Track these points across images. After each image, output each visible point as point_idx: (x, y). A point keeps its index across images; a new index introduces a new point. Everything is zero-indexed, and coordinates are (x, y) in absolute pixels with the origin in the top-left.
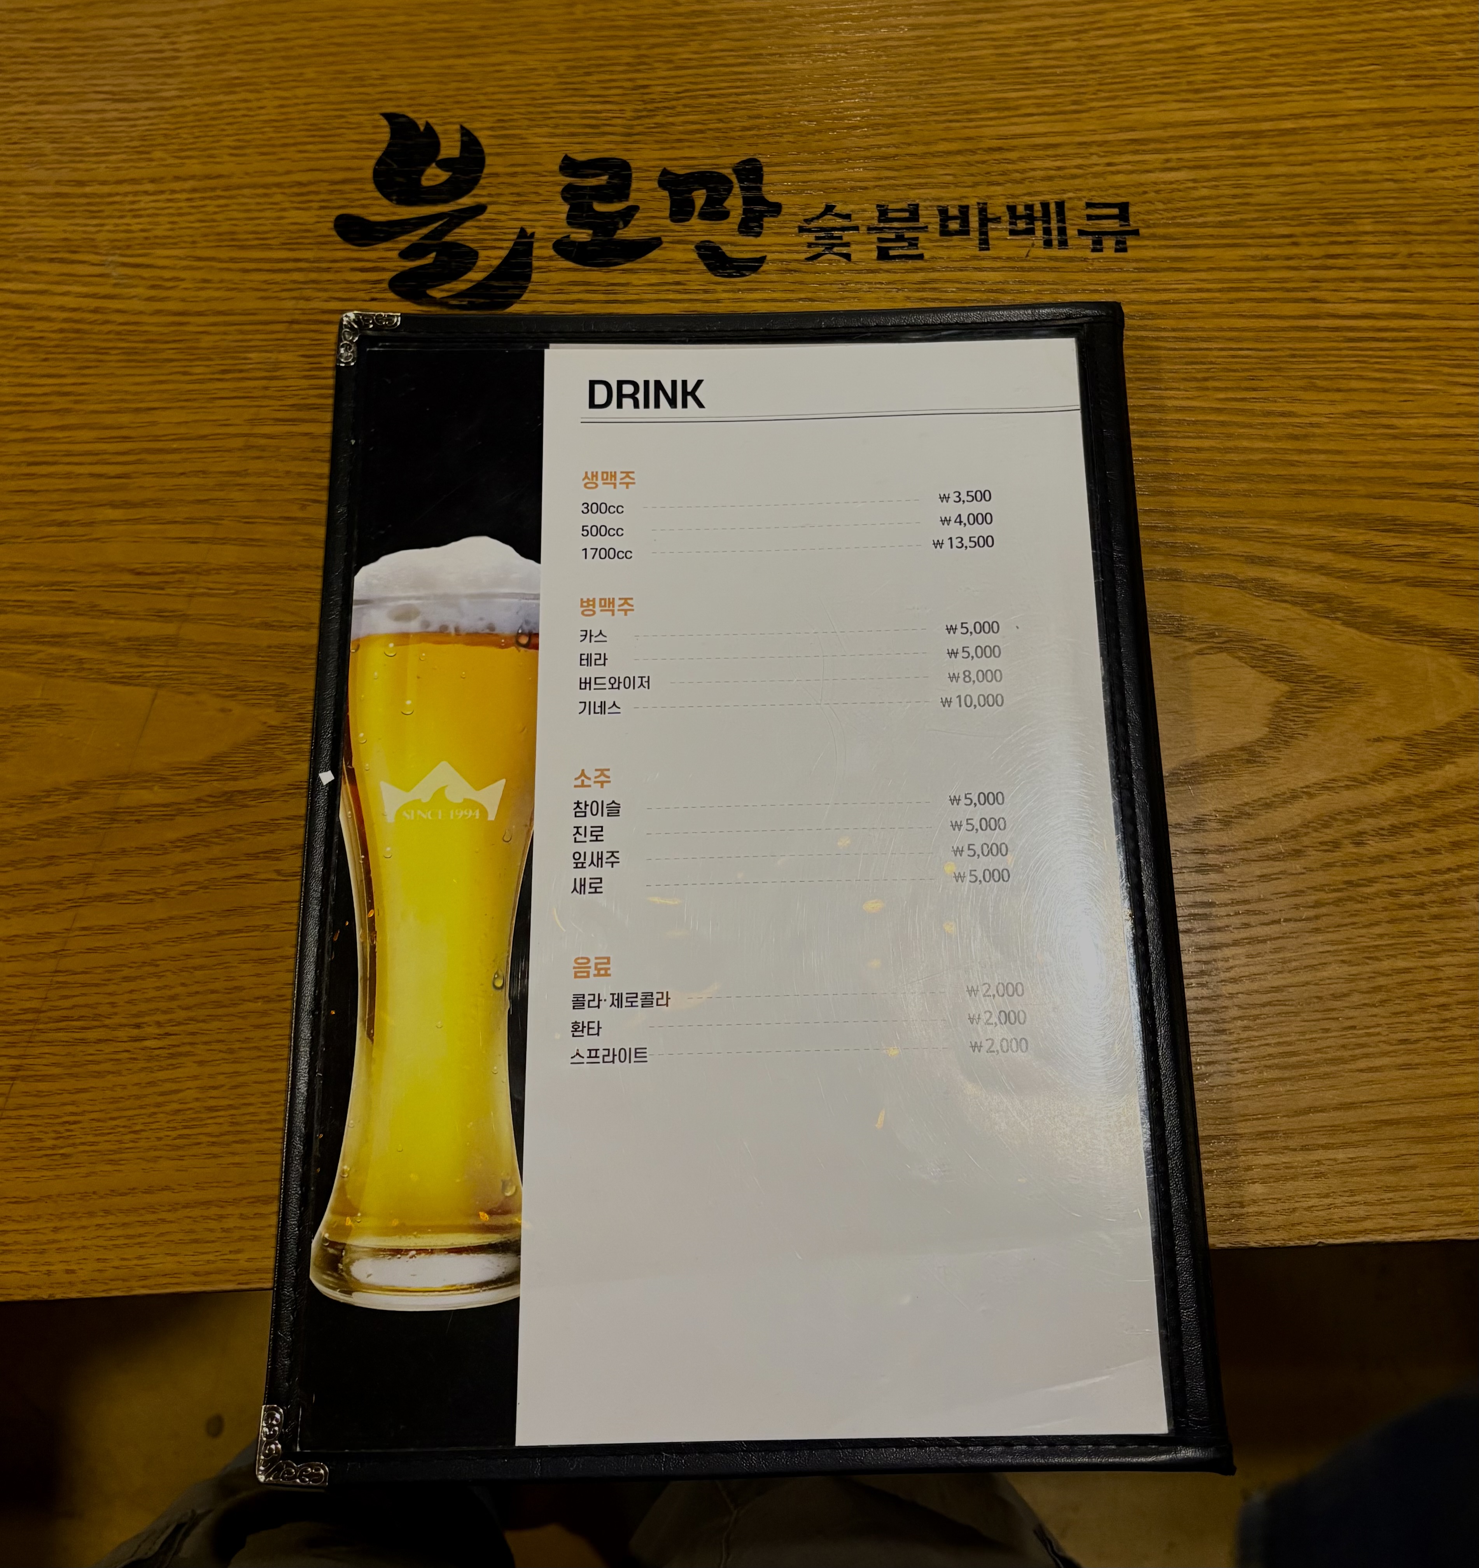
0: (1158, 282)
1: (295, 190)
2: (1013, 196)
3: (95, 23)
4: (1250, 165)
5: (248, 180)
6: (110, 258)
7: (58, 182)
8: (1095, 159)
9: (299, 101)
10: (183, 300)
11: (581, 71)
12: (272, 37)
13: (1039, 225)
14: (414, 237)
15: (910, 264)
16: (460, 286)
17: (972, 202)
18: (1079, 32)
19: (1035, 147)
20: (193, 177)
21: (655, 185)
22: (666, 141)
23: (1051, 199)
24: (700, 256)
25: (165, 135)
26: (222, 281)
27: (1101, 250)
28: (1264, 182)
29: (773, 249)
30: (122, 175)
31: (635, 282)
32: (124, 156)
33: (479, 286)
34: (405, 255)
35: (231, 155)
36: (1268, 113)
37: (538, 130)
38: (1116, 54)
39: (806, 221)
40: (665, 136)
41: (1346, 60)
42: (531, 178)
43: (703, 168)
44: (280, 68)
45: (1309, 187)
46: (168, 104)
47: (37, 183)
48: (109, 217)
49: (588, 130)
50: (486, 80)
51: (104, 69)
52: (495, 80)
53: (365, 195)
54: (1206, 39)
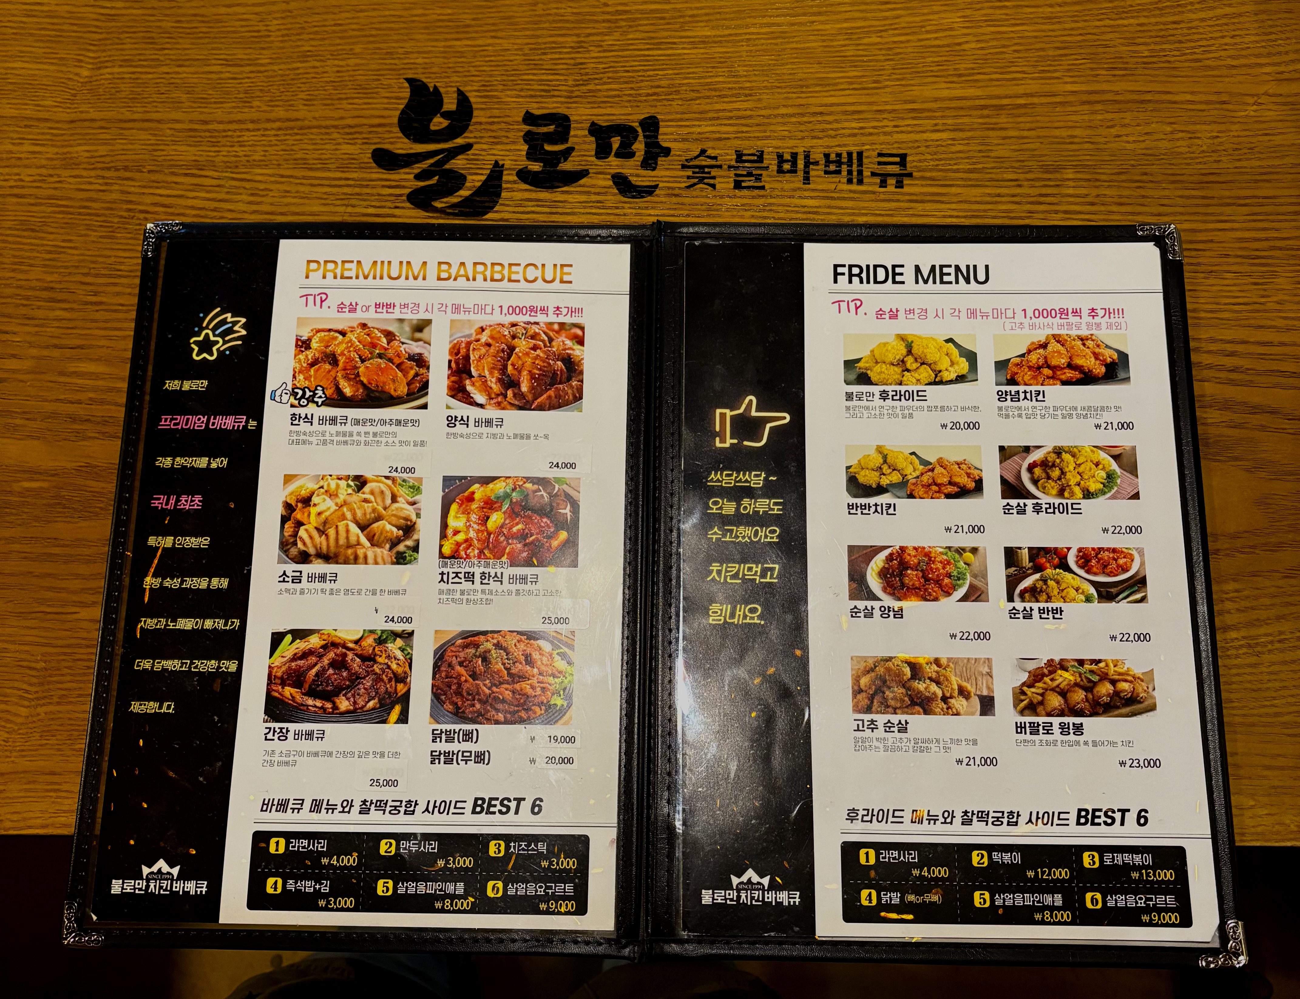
0: (924, 210)
1: (347, 130)
2: (828, 147)
3: (215, 11)
4: (993, 129)
5: (315, 123)
6: (224, 174)
7: (191, 121)
8: (886, 123)
9: (349, 68)
10: (272, 204)
11: (539, 52)
12: (333, 23)
13: (844, 168)
14: (425, 165)
15: (756, 192)
16: (454, 200)
17: (800, 150)
18: (881, 31)
19: (845, 113)
20: (279, 120)
21: (586, 132)
22: (594, 102)
23: (854, 149)
24: (614, 183)
25: (261, 90)
26: (297, 192)
27: (886, 187)
28: (1001, 142)
29: (664, 179)
30: (233, 117)
31: (571, 200)
32: (234, 104)
33: (467, 199)
34: (418, 177)
35: (305, 105)
36: (1008, 92)
37: (509, 93)
38: (905, 47)
39: (687, 160)
40: (594, 99)
41: (1066, 55)
42: (503, 126)
43: (619, 122)
44: (339, 45)
45: (1032, 146)
46: (262, 69)
47: (177, 121)
48: (224, 146)
49: (543, 93)
50: (475, 57)
51: (221, 43)
52: (481, 56)
53: (392, 135)
54: (969, 38)
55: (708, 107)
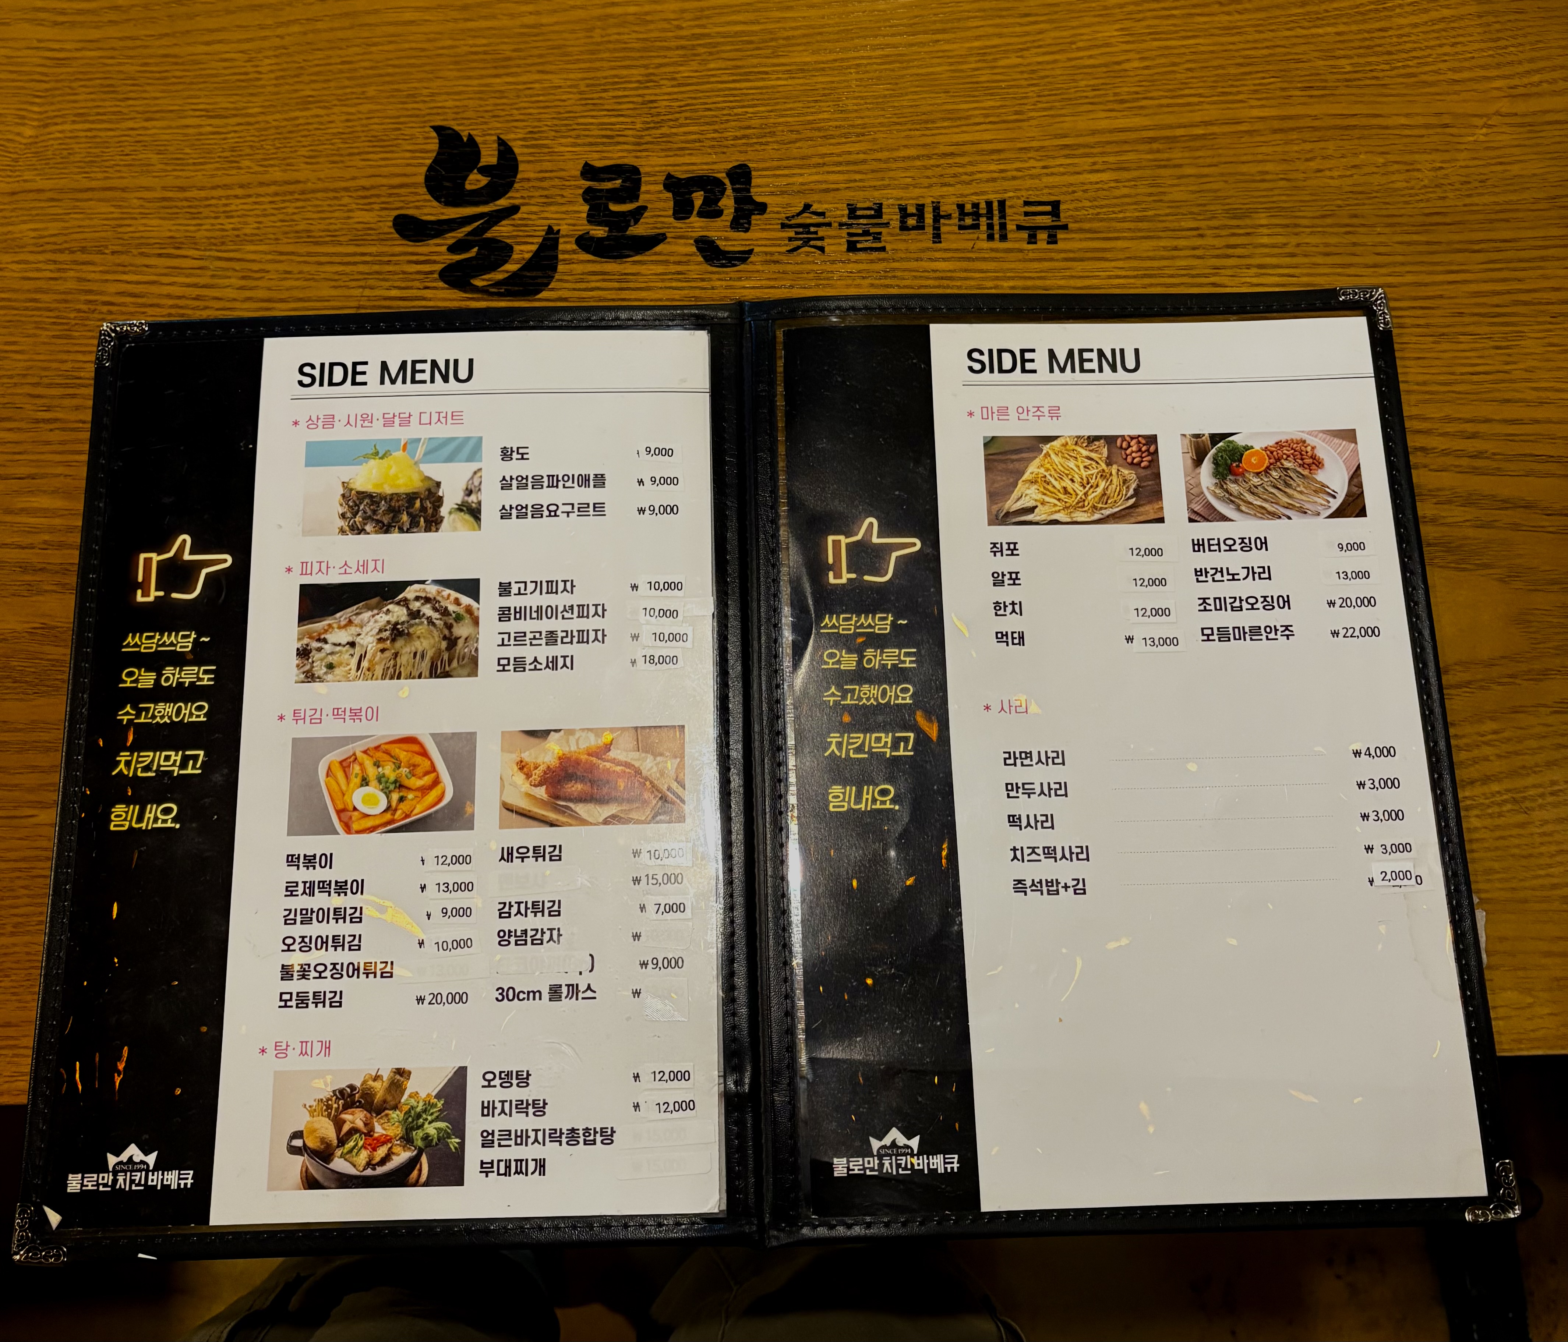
0: (1083, 270)
1: (360, 193)
2: (962, 195)
3: (191, 49)
4: (1165, 166)
5: (320, 185)
6: (208, 253)
7: (164, 188)
8: (1032, 163)
9: (360, 116)
10: (269, 289)
11: (599, 88)
12: (339, 60)
13: (983, 221)
14: (460, 233)
15: (875, 255)
16: (498, 276)
17: (928, 201)
18: (1022, 50)
19: (982, 152)
20: (275, 183)
21: (661, 187)
22: (670, 149)
23: (994, 197)
24: (698, 249)
25: (251, 147)
26: (300, 272)
27: (1036, 243)
28: (1175, 182)
29: (760, 243)
30: (217, 181)
31: (644, 272)
32: (218, 165)
33: (514, 275)
34: (452, 249)
35: (307, 163)
36: (1181, 121)
37: (563, 141)
38: (1053, 69)
39: (787, 218)
40: (670, 145)
41: (1250, 73)
42: (557, 182)
43: (701, 173)
44: (347, 87)
45: (1214, 186)
46: (253, 120)
47: (147, 189)
48: (206, 218)
49: (605, 140)
50: (518, 97)
51: (200, 89)
52: (526, 96)
53: (418, 198)
54: (1132, 55)
55: (810, 152)
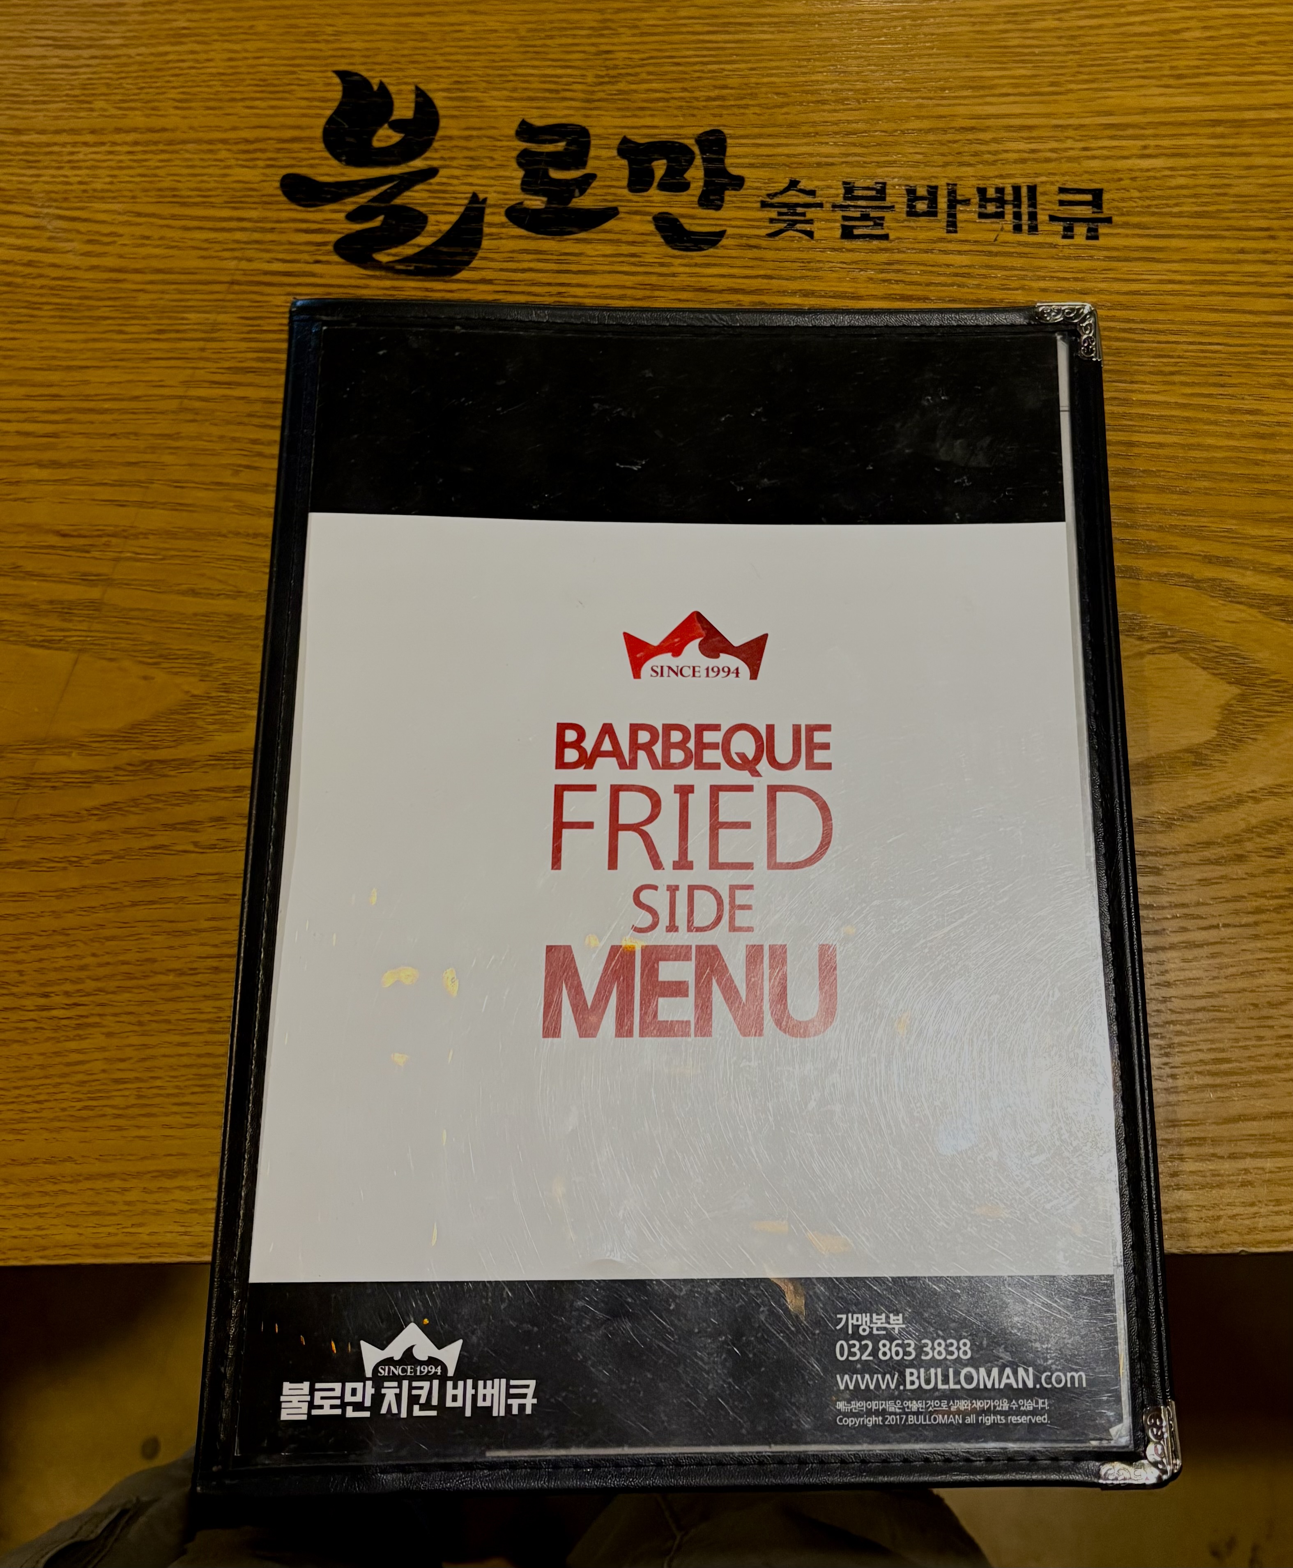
0: (1129, 272)
1: (242, 147)
2: (984, 178)
4: (1231, 154)
5: (193, 135)
6: (46, 211)
8: (1069, 143)
9: (248, 55)
10: (121, 256)
11: (542, 35)
13: (1009, 209)
14: (363, 198)
15: (876, 243)
16: (407, 250)
17: (942, 183)
18: (1060, 11)
19: (1008, 128)
20: (135, 130)
21: (614, 153)
22: (627, 109)
23: (1023, 182)
24: (658, 228)
25: (108, 85)
26: (161, 238)
27: (1072, 237)
28: (1244, 173)
29: (733, 223)
30: (61, 124)
31: (590, 252)
32: (64, 105)
33: (428, 250)
34: (352, 217)
35: (177, 108)
37: (495, 93)
38: (1097, 35)
39: (769, 195)
40: (627, 104)
42: (486, 142)
43: (664, 138)
44: (231, 19)
46: (112, 53)
48: (46, 168)
49: (547, 95)
50: (444, 40)
51: (46, 14)
52: (454, 40)
53: (313, 155)
54: (1192, 24)
55: (800, 118)
